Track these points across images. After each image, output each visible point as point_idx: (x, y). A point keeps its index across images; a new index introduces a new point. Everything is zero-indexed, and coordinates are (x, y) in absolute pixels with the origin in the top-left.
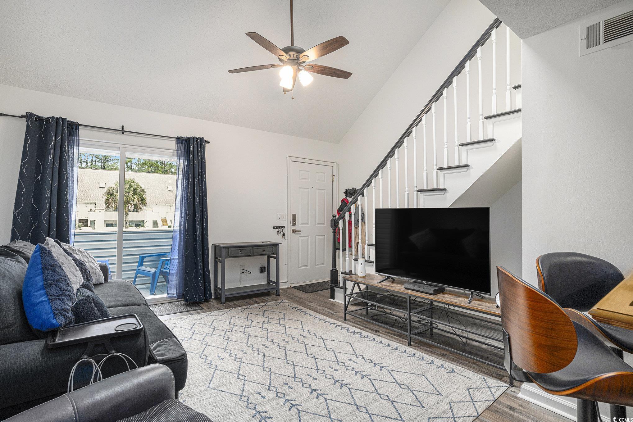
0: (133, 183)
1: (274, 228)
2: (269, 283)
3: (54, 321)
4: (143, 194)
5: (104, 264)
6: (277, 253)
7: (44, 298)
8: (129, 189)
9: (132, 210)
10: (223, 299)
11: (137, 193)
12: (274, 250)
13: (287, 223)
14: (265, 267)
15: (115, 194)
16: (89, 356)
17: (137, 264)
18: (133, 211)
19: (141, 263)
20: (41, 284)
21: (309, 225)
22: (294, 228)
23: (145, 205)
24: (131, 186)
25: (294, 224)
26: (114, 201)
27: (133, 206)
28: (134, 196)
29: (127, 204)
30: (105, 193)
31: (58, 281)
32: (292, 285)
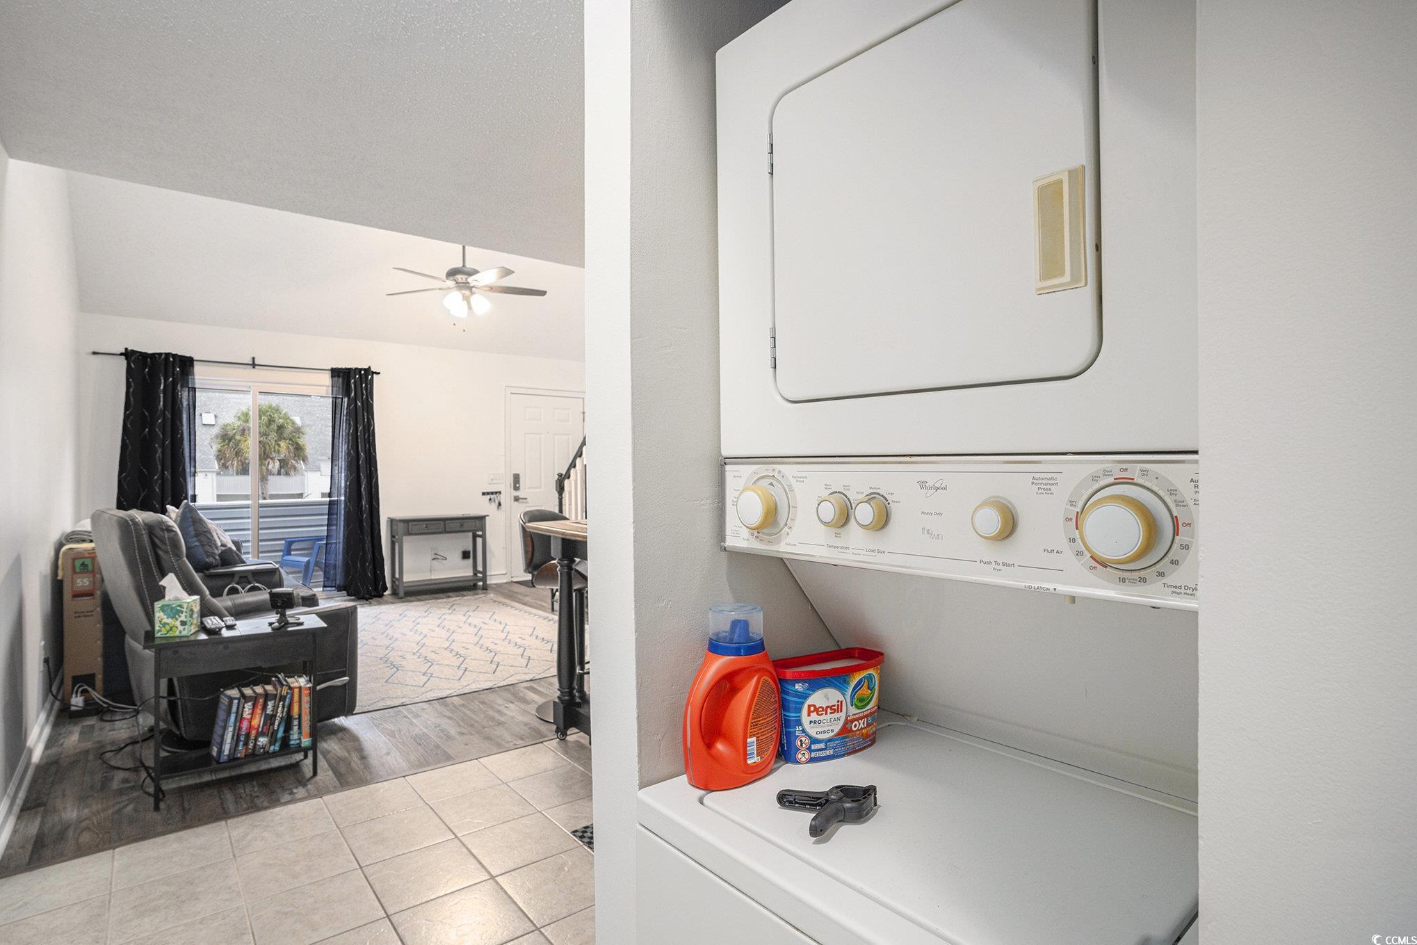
0: (276, 415)
1: (484, 494)
2: (475, 574)
3: (207, 560)
4: (299, 438)
5: (236, 539)
6: (483, 529)
7: (197, 543)
8: (268, 428)
9: (275, 471)
10: (401, 593)
11: (285, 435)
12: (477, 525)
13: (505, 487)
14: (469, 552)
15: (238, 437)
16: (237, 584)
17: (282, 553)
18: (279, 473)
19: (288, 551)
20: (193, 533)
21: (542, 490)
22: (517, 493)
23: (303, 461)
24: (271, 421)
25: (517, 489)
26: (236, 453)
27: (277, 464)
28: (279, 443)
29: (265, 459)
30: (217, 437)
31: (205, 532)
32: (514, 580)
